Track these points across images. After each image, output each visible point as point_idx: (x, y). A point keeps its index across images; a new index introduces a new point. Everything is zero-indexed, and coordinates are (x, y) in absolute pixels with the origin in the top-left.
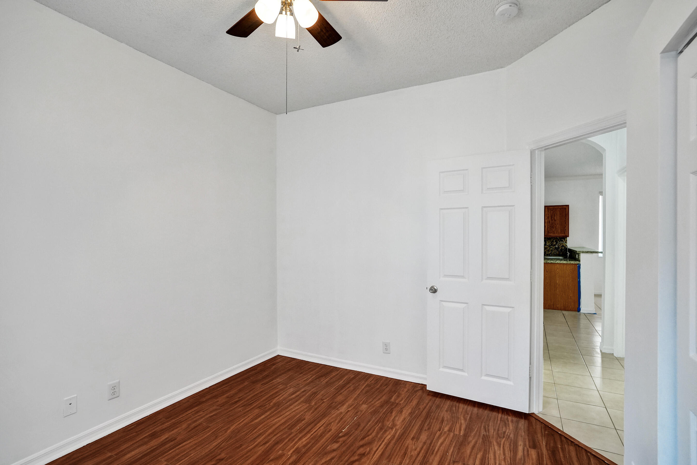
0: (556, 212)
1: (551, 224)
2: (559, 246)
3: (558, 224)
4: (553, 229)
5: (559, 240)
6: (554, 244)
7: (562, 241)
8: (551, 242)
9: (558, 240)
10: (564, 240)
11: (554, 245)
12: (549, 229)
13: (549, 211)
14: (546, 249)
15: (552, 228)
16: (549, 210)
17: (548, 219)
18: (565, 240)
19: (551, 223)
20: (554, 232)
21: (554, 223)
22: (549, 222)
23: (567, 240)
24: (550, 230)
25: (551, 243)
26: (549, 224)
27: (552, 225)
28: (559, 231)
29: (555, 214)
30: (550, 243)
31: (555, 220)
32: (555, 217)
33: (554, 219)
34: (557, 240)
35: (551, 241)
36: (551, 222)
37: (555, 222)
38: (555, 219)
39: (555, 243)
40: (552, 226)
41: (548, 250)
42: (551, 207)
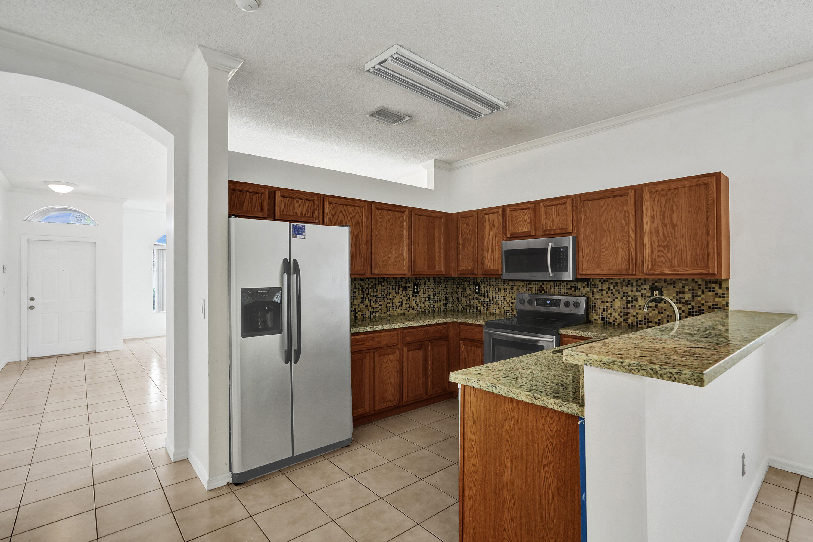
0: (676, 199)
1: (662, 238)
2: (703, 304)
3: (683, 236)
4: (668, 252)
5: (703, 288)
6: (687, 298)
7: (712, 290)
8: (677, 292)
9: (700, 288)
10: (717, 288)
11: (687, 301)
12: (656, 253)
13: (656, 199)
14: (662, 313)
15: (665, 252)
16: (654, 196)
17: (653, 222)
18: (720, 288)
19: (661, 234)
20: (671, 261)
21: (671, 234)
22: (657, 232)
23: (728, 288)
24: (659, 256)
25: (677, 295)
26: (655, 238)
27: (665, 239)
28: (688, 258)
29: (672, 205)
30: (674, 295)
31: (674, 226)
32: (675, 217)
33: (671, 220)
34: (696, 288)
35: (677, 290)
36: (663, 232)
37: (673, 231)
38: (675, 222)
39: (690, 296)
40: (665, 243)
41: (668, 316)
42: (660, 187)
